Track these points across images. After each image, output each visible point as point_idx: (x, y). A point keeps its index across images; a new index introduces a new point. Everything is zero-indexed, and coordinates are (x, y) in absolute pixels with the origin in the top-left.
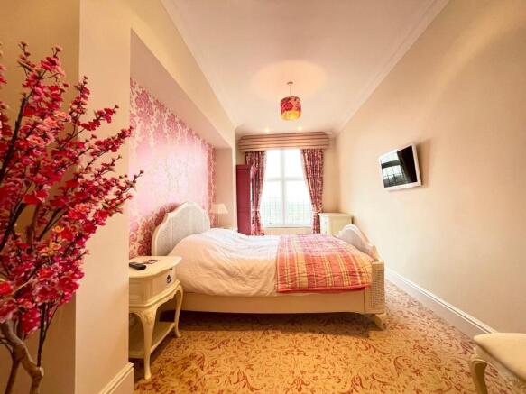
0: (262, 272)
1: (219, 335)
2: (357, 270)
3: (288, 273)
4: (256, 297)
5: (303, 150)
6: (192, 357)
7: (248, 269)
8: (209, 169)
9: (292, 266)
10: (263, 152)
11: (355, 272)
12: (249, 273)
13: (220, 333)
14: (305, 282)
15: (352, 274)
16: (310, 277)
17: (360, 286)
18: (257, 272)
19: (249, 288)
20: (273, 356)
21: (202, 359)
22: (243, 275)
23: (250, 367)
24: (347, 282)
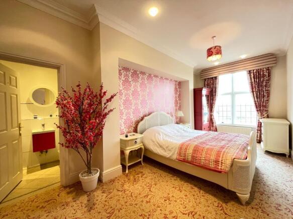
0: (172, 148)
1: (155, 170)
2: (220, 161)
3: (183, 151)
4: (169, 159)
5: (250, 71)
6: (142, 172)
7: (167, 146)
8: (176, 93)
9: (186, 149)
10: (216, 78)
11: (219, 162)
12: (167, 147)
13: (156, 169)
14: (190, 158)
15: (217, 162)
16: (193, 157)
17: (220, 170)
18: (170, 148)
19: (167, 154)
20: (167, 185)
21: (144, 174)
22: (165, 147)
23: (156, 185)
24: (212, 166)
